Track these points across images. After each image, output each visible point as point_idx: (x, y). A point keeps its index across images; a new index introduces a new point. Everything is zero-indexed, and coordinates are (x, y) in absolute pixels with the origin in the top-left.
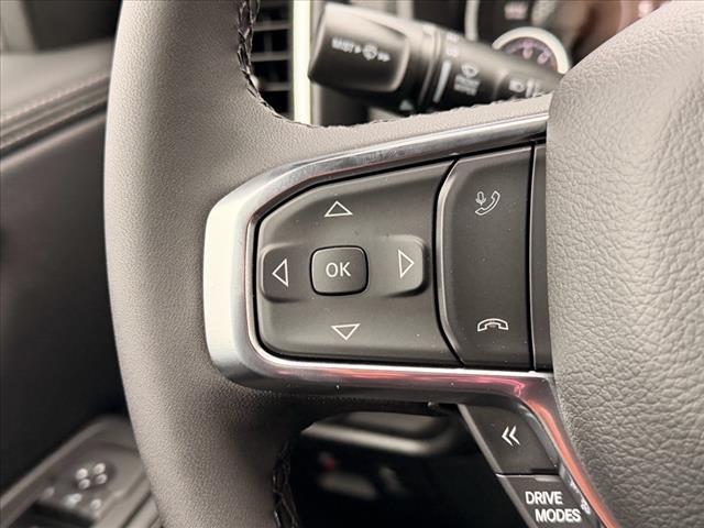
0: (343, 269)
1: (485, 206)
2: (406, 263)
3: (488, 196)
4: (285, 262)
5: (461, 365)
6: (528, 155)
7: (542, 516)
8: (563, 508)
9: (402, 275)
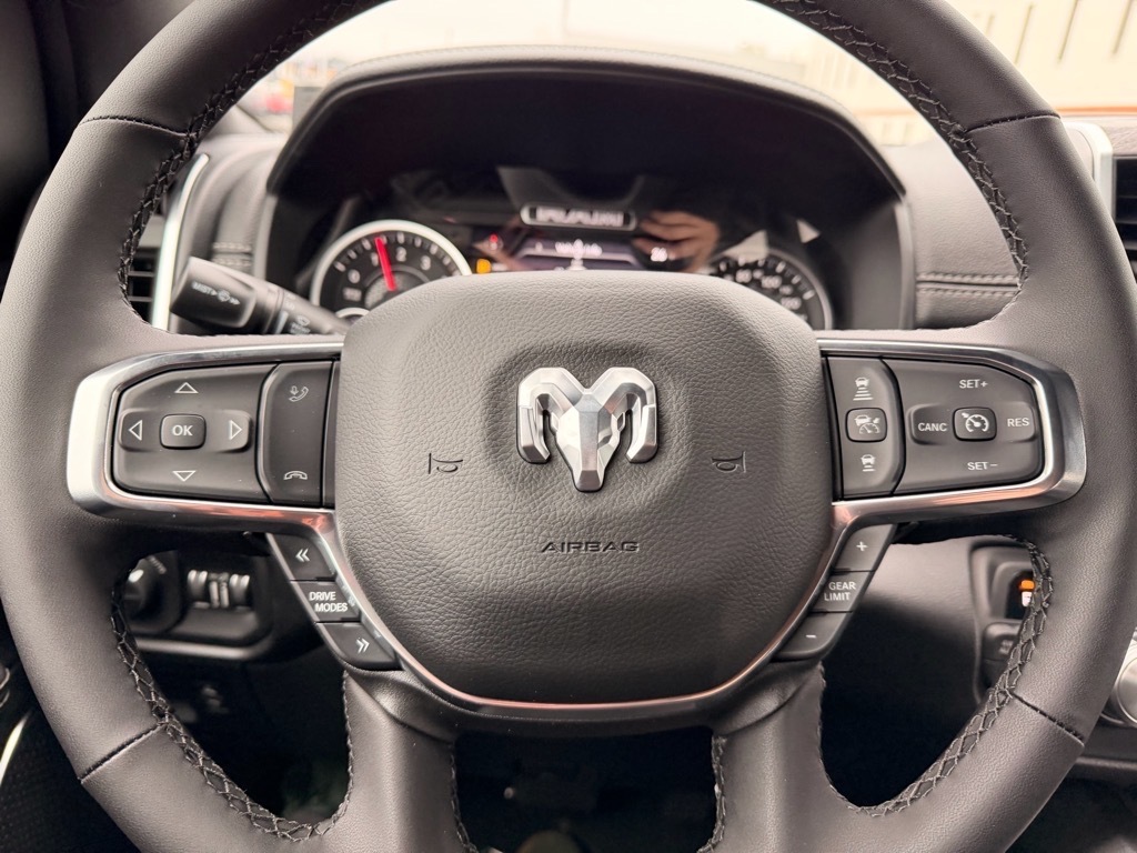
0: (186, 431)
1: (297, 395)
2: (235, 430)
3: (299, 389)
4: (140, 422)
5: (269, 502)
6: (329, 367)
7: (320, 608)
8: (335, 602)
9: (231, 437)
